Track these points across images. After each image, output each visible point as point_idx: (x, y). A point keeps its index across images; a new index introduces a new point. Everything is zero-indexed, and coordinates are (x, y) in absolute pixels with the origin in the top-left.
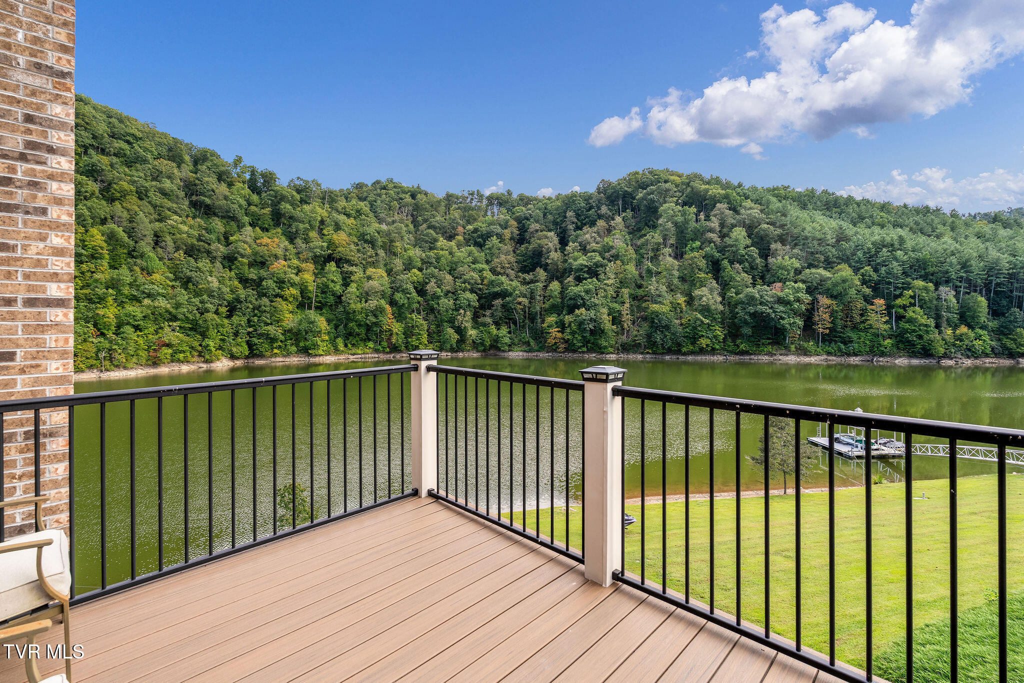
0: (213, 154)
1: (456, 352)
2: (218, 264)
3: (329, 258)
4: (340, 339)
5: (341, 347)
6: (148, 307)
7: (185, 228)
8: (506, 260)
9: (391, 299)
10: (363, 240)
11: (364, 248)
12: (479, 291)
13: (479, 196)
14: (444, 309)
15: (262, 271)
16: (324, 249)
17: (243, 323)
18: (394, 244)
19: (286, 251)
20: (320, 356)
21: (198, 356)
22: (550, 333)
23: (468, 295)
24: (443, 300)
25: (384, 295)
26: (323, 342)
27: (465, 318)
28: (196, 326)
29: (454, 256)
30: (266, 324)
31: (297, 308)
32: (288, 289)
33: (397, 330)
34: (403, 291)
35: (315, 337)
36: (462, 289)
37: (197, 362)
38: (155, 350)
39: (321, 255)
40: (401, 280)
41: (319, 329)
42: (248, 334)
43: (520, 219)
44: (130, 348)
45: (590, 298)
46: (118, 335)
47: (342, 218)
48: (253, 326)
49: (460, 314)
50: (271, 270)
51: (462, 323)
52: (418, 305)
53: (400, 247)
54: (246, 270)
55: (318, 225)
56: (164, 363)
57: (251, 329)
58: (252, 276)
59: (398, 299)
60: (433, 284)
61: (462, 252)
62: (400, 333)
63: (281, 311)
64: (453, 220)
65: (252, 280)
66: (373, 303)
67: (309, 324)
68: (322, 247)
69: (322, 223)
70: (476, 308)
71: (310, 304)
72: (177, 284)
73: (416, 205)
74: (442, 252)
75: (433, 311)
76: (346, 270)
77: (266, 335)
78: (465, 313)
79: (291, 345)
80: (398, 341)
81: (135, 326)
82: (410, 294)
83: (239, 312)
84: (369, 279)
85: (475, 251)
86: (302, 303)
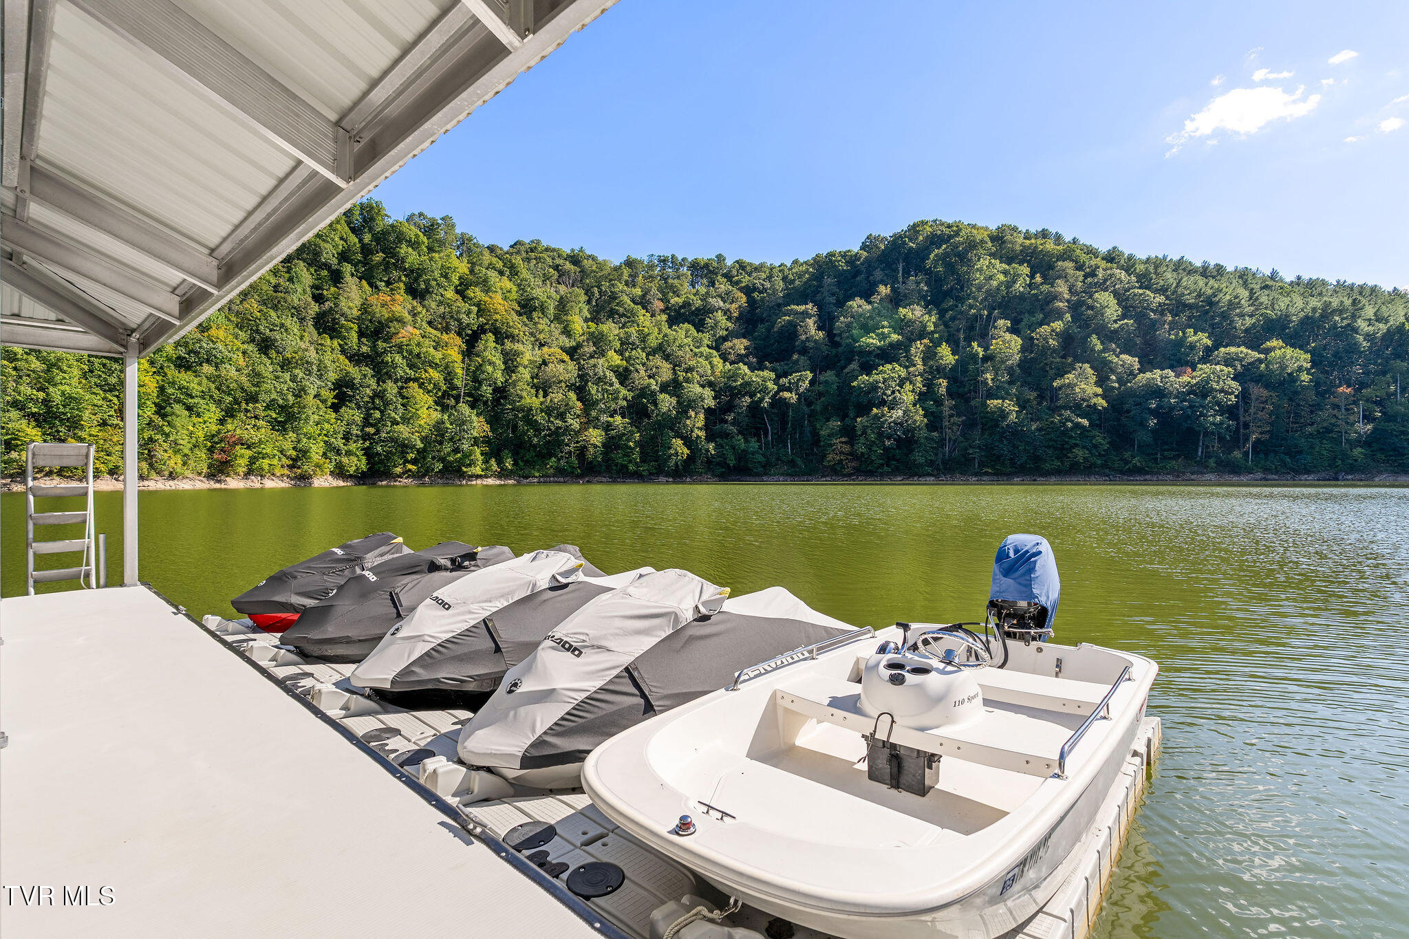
1: (681, 476)
2: (311, 329)
3: (482, 330)
4: (506, 451)
5: (509, 464)
6: (214, 379)
8: (740, 345)
9: (581, 391)
10: (527, 307)
11: (530, 318)
12: (711, 384)
13: (675, 263)
14: (665, 409)
15: (379, 343)
16: (472, 316)
17: (357, 418)
18: (570, 318)
19: (415, 315)
20: (478, 477)
21: (291, 467)
22: (831, 445)
23: (698, 389)
24: (662, 396)
25: (571, 387)
26: (482, 454)
27: (696, 422)
28: (286, 419)
29: (666, 335)
30: (395, 423)
31: (435, 402)
32: (426, 371)
33: (593, 440)
34: (600, 380)
35: (472, 445)
36: (687, 380)
37: (288, 477)
38: (223, 450)
39: (468, 325)
40: (595, 366)
41: (476, 434)
42: (365, 437)
43: (748, 291)
44: (181, 442)
45: (893, 392)
46: (164, 416)
47: (492, 275)
48: (372, 425)
49: (689, 418)
50: (395, 341)
51: (692, 431)
52: (625, 403)
53: (578, 324)
54: (355, 340)
55: (457, 283)
56: (237, 474)
57: (371, 430)
58: (365, 349)
59: (593, 392)
60: (642, 372)
61: (675, 330)
62: (598, 444)
63: (416, 404)
64: (648, 291)
65: (366, 355)
66: (556, 397)
67: (460, 425)
68: (469, 313)
69: (462, 282)
70: (709, 410)
71: (458, 397)
72: (251, 348)
73: (583, 273)
74: (646, 330)
75: (644, 412)
76: (508, 348)
77: (395, 440)
78: (696, 417)
79: (433, 459)
80: (596, 457)
81: (188, 407)
82: (612, 385)
83: (350, 401)
84: (544, 364)
85: (694, 331)
86: (445, 394)
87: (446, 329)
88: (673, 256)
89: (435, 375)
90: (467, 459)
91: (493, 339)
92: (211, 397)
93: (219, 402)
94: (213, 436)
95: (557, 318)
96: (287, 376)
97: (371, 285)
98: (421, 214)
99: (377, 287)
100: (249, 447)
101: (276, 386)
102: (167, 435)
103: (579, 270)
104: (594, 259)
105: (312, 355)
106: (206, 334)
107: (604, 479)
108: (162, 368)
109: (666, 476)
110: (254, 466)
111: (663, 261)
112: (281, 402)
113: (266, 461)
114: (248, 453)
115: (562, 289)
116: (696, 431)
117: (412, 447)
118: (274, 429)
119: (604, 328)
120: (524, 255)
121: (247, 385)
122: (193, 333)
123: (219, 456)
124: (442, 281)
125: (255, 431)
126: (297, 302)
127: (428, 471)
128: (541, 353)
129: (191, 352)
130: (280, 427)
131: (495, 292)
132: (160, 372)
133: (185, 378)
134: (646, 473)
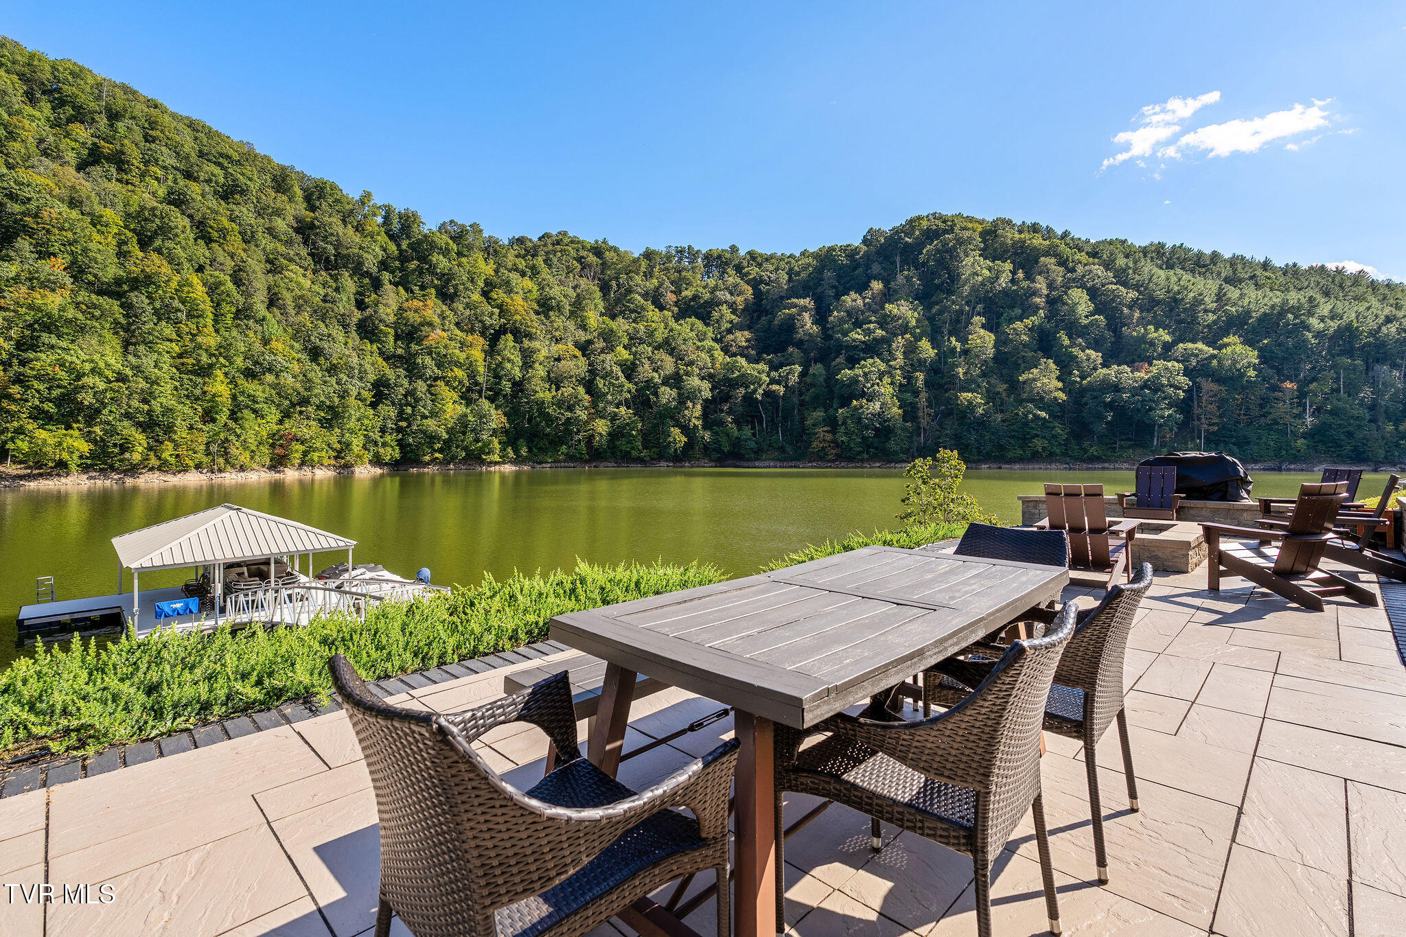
0: (334, 187)
1: (681, 461)
2: (354, 334)
3: (502, 331)
4: (522, 440)
5: (524, 452)
7: (307, 283)
8: (742, 337)
9: (590, 387)
10: (545, 307)
11: (547, 317)
12: (710, 377)
13: (693, 254)
14: (664, 401)
15: (412, 346)
16: (495, 317)
17: (392, 414)
18: (585, 314)
19: (444, 318)
20: (496, 463)
21: (336, 458)
22: (816, 434)
23: (697, 382)
24: (662, 388)
25: (581, 381)
26: (500, 443)
27: (694, 413)
28: (332, 417)
29: (671, 330)
30: (424, 417)
31: (461, 397)
32: (451, 370)
33: (600, 430)
34: (607, 375)
35: (491, 436)
36: (687, 374)
37: (334, 466)
38: (281, 446)
39: (491, 325)
40: (603, 361)
41: (495, 426)
42: (399, 430)
43: (755, 283)
44: (250, 440)
45: (873, 385)
46: (236, 420)
47: (515, 277)
48: (406, 420)
49: (687, 408)
50: (426, 343)
51: (690, 421)
52: (629, 396)
53: (593, 318)
54: (392, 343)
55: (483, 285)
56: (293, 465)
57: (404, 424)
58: (400, 351)
59: (600, 386)
60: (646, 366)
61: (681, 325)
62: (604, 433)
63: (443, 399)
64: (661, 284)
65: (400, 357)
66: (567, 391)
67: (481, 418)
68: (492, 314)
69: (488, 283)
70: (706, 401)
71: (480, 392)
72: (304, 357)
73: (604, 265)
74: (653, 325)
75: (647, 404)
76: (526, 346)
77: (424, 432)
78: (694, 407)
79: (457, 448)
80: (602, 445)
81: (255, 411)
82: (617, 379)
83: (386, 399)
84: (558, 360)
85: (699, 325)
86: (469, 390)
87: (472, 331)
88: (690, 247)
89: (459, 373)
90: (486, 449)
91: (512, 338)
92: (273, 402)
93: (278, 406)
94: (274, 435)
95: (572, 314)
96: (333, 381)
97: (406, 290)
98: (452, 222)
99: (412, 292)
100: (302, 443)
101: (324, 390)
102: (238, 436)
103: (600, 261)
104: (616, 250)
105: (354, 360)
106: (268, 347)
107: (609, 464)
108: (234, 377)
109: (666, 461)
110: (307, 458)
111: (680, 251)
112: (328, 403)
113: (317, 454)
114: (302, 448)
115: (583, 282)
116: (693, 420)
117: (439, 438)
118: (322, 427)
119: (614, 325)
120: (550, 247)
121: (301, 390)
122: (258, 347)
123: (279, 451)
124: (469, 285)
125: (309, 429)
126: (342, 311)
127: (453, 458)
128: (557, 349)
129: (256, 363)
130: (326, 424)
131: (517, 293)
132: (233, 382)
133: (252, 387)
134: (648, 459)
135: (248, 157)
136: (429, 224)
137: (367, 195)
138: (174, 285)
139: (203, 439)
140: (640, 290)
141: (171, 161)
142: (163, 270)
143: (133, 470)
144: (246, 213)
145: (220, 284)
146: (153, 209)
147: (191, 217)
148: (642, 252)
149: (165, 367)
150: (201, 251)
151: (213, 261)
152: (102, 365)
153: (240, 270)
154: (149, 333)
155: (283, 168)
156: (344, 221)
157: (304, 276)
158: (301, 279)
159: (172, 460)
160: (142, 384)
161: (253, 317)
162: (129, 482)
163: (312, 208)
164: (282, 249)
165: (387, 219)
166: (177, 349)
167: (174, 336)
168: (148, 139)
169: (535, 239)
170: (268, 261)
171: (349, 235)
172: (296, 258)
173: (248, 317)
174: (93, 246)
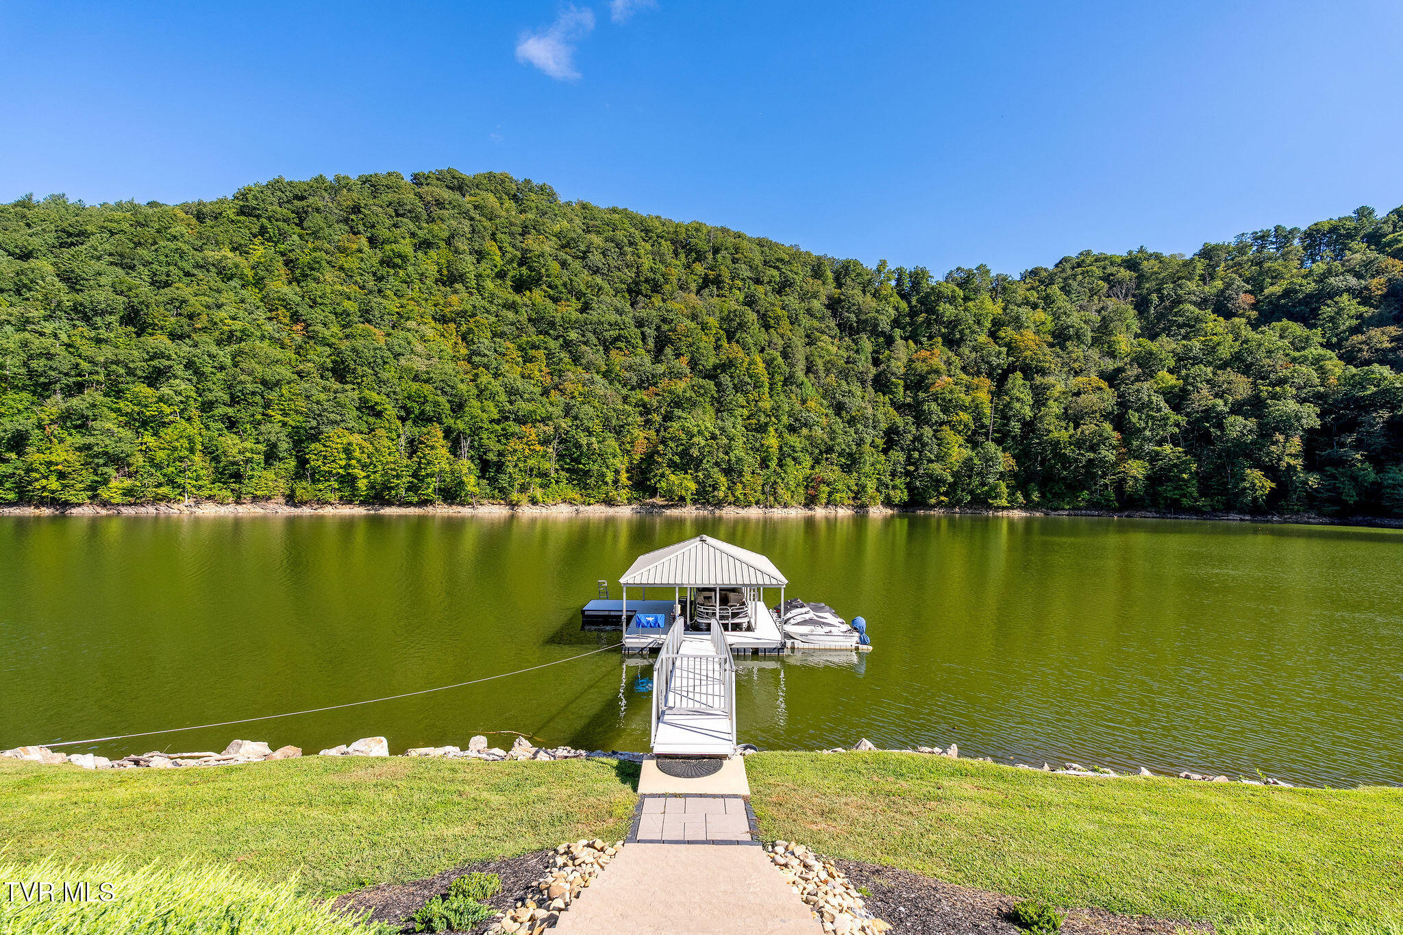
0: (856, 263)
1: (1265, 513)
2: (870, 389)
3: (1011, 369)
4: (1033, 484)
5: (1035, 496)
6: (808, 438)
7: (834, 349)
8: (1382, 336)
9: (1119, 423)
10: (1061, 337)
11: (1063, 348)
12: (1318, 398)
13: (1283, 237)
14: (1235, 435)
15: (920, 394)
16: (1002, 356)
17: (901, 459)
18: (1113, 338)
19: (950, 364)
20: (1004, 508)
21: (854, 498)
23: (1291, 406)
24: (1231, 419)
25: (1107, 416)
26: (1008, 487)
27: (1289, 450)
28: (851, 463)
29: (1246, 341)
30: (930, 461)
31: (966, 440)
32: (957, 414)
33: (1134, 472)
34: (1144, 406)
35: (998, 479)
36: (1274, 396)
37: (852, 506)
38: (813, 487)
39: (998, 365)
40: (1138, 391)
41: (1002, 469)
42: (908, 473)
44: (791, 483)
46: (781, 466)
47: (1025, 312)
48: (913, 464)
49: (1275, 443)
50: (933, 390)
51: (1280, 459)
52: (1177, 430)
53: (1124, 342)
54: (902, 393)
55: (990, 326)
56: (821, 504)
57: (912, 468)
58: (909, 400)
59: (1134, 420)
60: (1205, 392)
61: (1263, 332)
62: (1140, 477)
63: (948, 443)
64: (1228, 286)
65: (909, 405)
66: (1088, 428)
67: (987, 461)
68: (1000, 353)
69: (997, 324)
70: (1311, 431)
71: (987, 434)
72: (830, 411)
73: (1141, 278)
74: (1215, 338)
75: (1206, 438)
76: (1038, 383)
77: (930, 476)
78: (1287, 440)
79: (962, 491)
80: (1137, 491)
81: (794, 459)
82: (1159, 410)
83: (896, 445)
84: (1078, 394)
85: (1297, 329)
86: (975, 433)
87: (978, 373)
88: (1278, 228)
89: (965, 417)
90: (993, 492)
91: (1021, 376)
92: (807, 450)
93: (811, 454)
94: (808, 478)
95: (1096, 341)
96: (852, 431)
97: (916, 342)
98: (958, 269)
99: (921, 343)
100: (828, 485)
101: (845, 440)
102: (783, 479)
103: (1135, 275)
104: (1157, 257)
105: (869, 411)
106: (804, 406)
107: (1149, 514)
108: (781, 432)
109: (1240, 513)
110: (831, 498)
111: (1261, 238)
112: (848, 450)
113: (839, 495)
114: (827, 489)
115: (1112, 303)
116: (1287, 459)
117: (944, 482)
118: (843, 471)
119: (1153, 346)
120: (1069, 272)
121: (827, 440)
122: (798, 406)
123: (811, 492)
124: (976, 327)
125: (832, 473)
126: (861, 369)
127: (959, 502)
128: (1075, 382)
129: (796, 420)
130: (847, 469)
131: (1028, 327)
132: (780, 436)
133: (792, 439)
134: (1209, 509)
135: (796, 255)
136: (936, 276)
137: (883, 263)
138: (746, 364)
139: (760, 482)
140: (1194, 298)
141: (749, 274)
142: (740, 355)
143: (719, 504)
144: (792, 300)
145: (774, 359)
146: (735, 311)
147: (758, 312)
148: (1197, 251)
149: (739, 427)
150: (763, 337)
151: (770, 343)
152: (703, 428)
153: (788, 347)
154: (731, 403)
155: (819, 258)
156: (864, 292)
157: (833, 343)
158: (830, 347)
159: (742, 497)
160: (725, 441)
161: (795, 383)
162: (717, 512)
163: (839, 285)
164: (816, 324)
165: (899, 281)
166: (746, 412)
167: (745, 404)
168: (734, 261)
169: (1051, 267)
170: (808, 336)
171: (868, 302)
172: (826, 330)
173: (792, 384)
174: (702, 345)
